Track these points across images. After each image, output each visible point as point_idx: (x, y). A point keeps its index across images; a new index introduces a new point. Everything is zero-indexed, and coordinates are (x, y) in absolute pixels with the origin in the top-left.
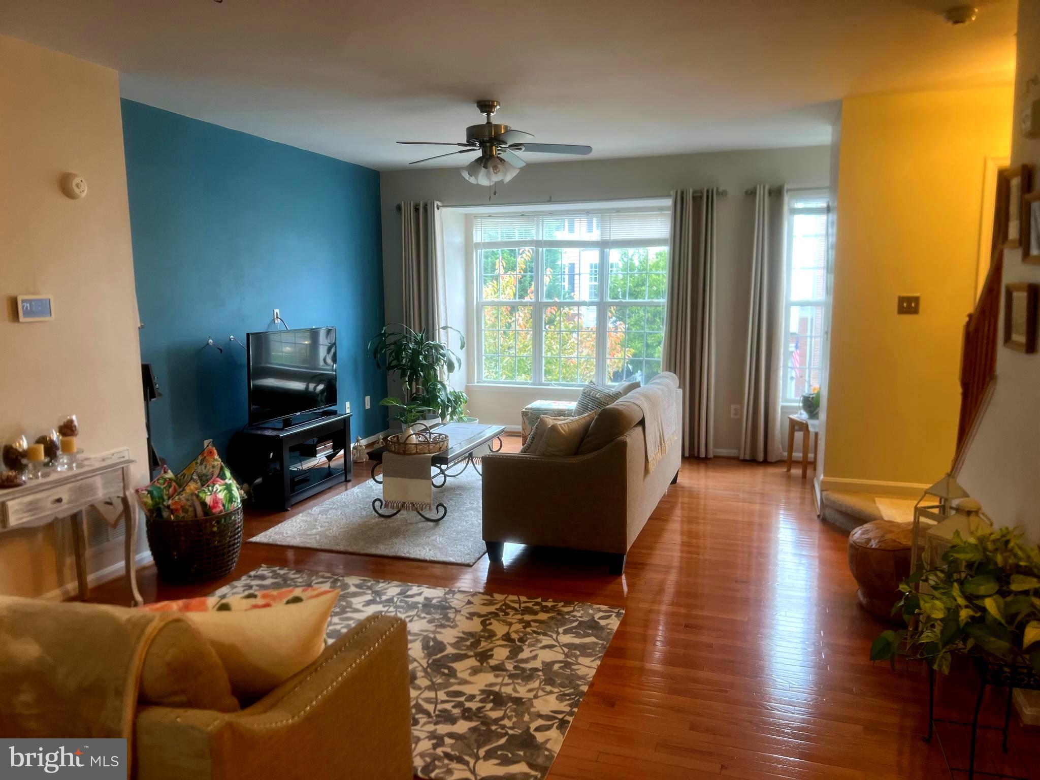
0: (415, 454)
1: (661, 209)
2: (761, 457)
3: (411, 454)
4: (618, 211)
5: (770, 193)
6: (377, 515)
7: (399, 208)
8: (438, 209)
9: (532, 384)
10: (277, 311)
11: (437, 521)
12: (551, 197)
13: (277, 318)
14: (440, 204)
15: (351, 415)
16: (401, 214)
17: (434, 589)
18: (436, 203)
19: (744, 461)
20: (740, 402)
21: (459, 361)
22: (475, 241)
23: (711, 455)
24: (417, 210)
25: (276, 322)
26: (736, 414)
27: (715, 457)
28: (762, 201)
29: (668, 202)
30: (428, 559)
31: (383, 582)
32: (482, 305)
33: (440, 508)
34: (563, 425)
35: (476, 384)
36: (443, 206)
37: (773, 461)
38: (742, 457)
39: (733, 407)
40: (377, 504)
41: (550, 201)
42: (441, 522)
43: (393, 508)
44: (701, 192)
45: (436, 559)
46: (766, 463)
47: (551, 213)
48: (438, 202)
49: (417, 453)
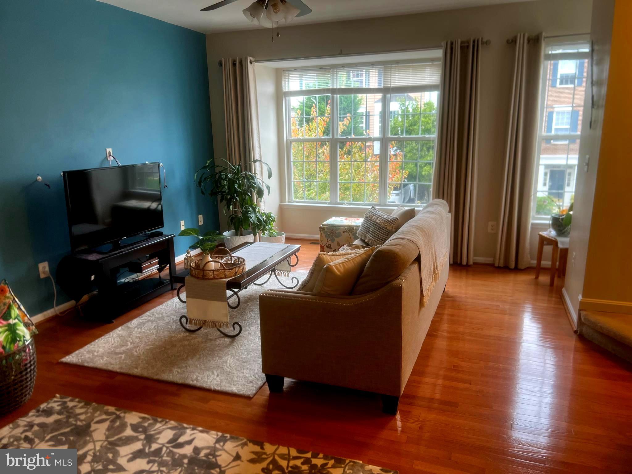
0: (212, 279)
1: (432, 60)
2: (512, 265)
3: (209, 279)
4: (397, 62)
5: (529, 41)
6: (184, 330)
7: (221, 64)
8: (251, 63)
9: (329, 204)
10: (109, 150)
11: (233, 337)
12: (341, 51)
13: (110, 155)
14: (252, 59)
15: (175, 236)
16: (222, 69)
17: (207, 433)
18: (249, 58)
19: (499, 268)
20: (497, 219)
21: (268, 187)
22: (284, 90)
23: (471, 263)
24: (234, 64)
25: (109, 159)
26: (492, 229)
27: (475, 264)
28: (522, 47)
29: (439, 53)
30: (212, 388)
31: (160, 422)
32: (291, 142)
33: (236, 326)
34: (338, 266)
35: (287, 203)
36: (255, 61)
37: (523, 268)
38: (497, 265)
39: (490, 224)
40: (184, 320)
41: (341, 54)
42: (236, 338)
43: (196, 324)
44: (468, 42)
45: (219, 389)
46: (517, 270)
47: (343, 66)
48: (251, 58)
49: (214, 278)
